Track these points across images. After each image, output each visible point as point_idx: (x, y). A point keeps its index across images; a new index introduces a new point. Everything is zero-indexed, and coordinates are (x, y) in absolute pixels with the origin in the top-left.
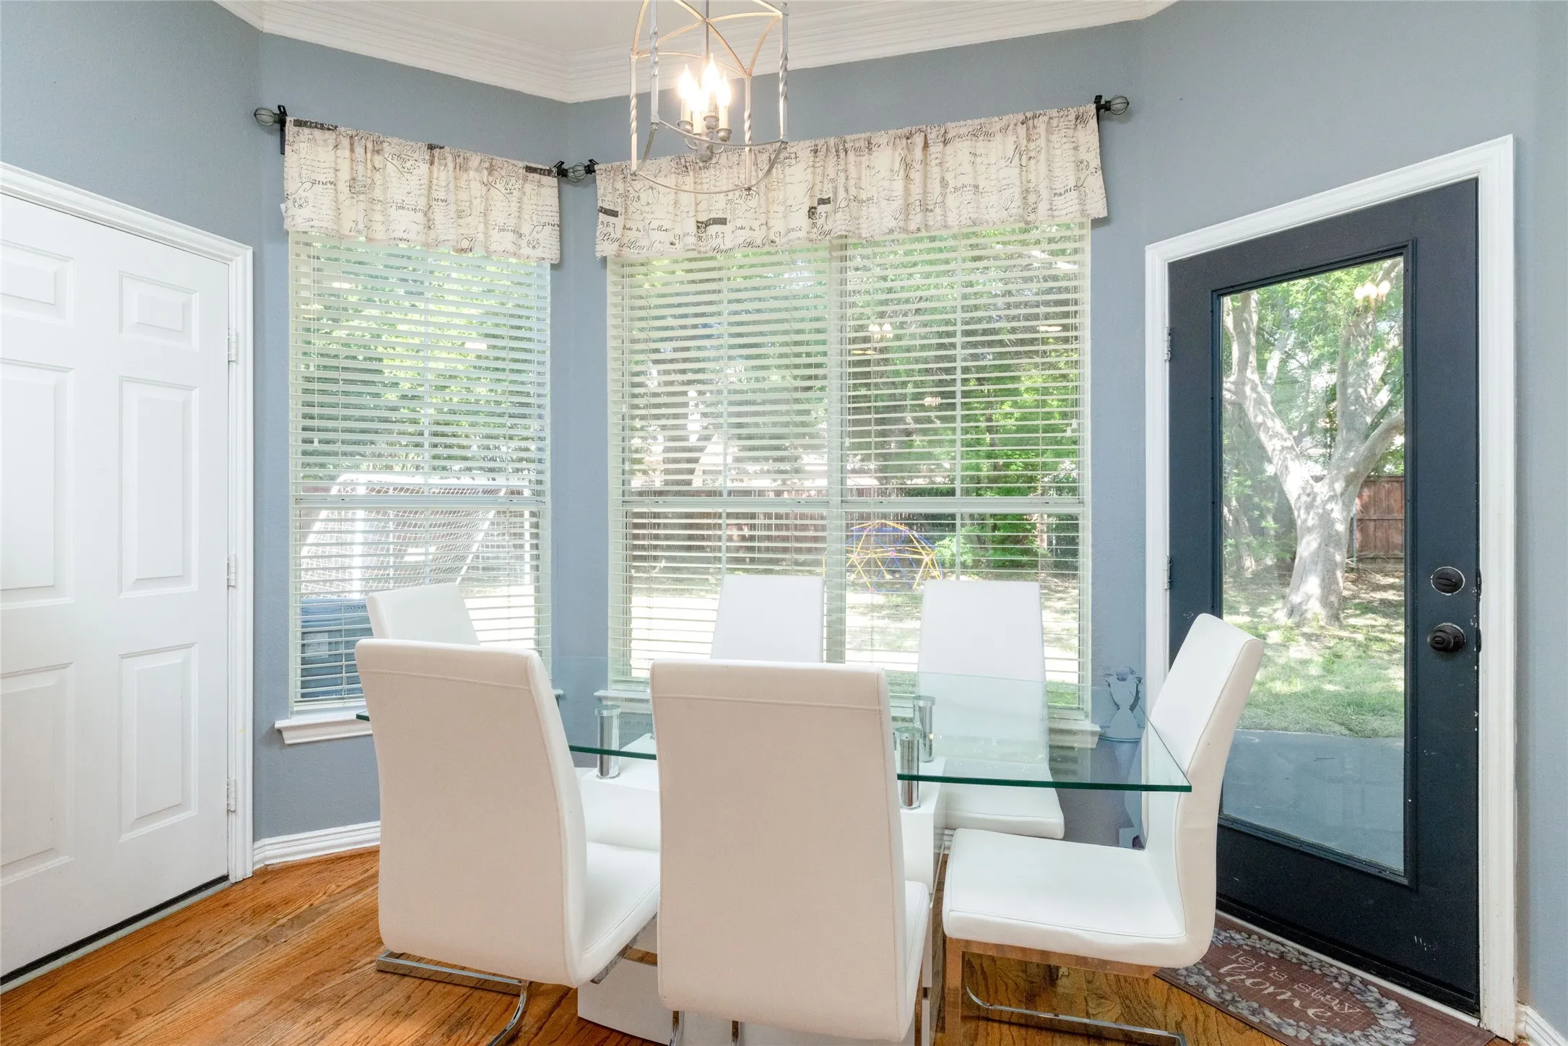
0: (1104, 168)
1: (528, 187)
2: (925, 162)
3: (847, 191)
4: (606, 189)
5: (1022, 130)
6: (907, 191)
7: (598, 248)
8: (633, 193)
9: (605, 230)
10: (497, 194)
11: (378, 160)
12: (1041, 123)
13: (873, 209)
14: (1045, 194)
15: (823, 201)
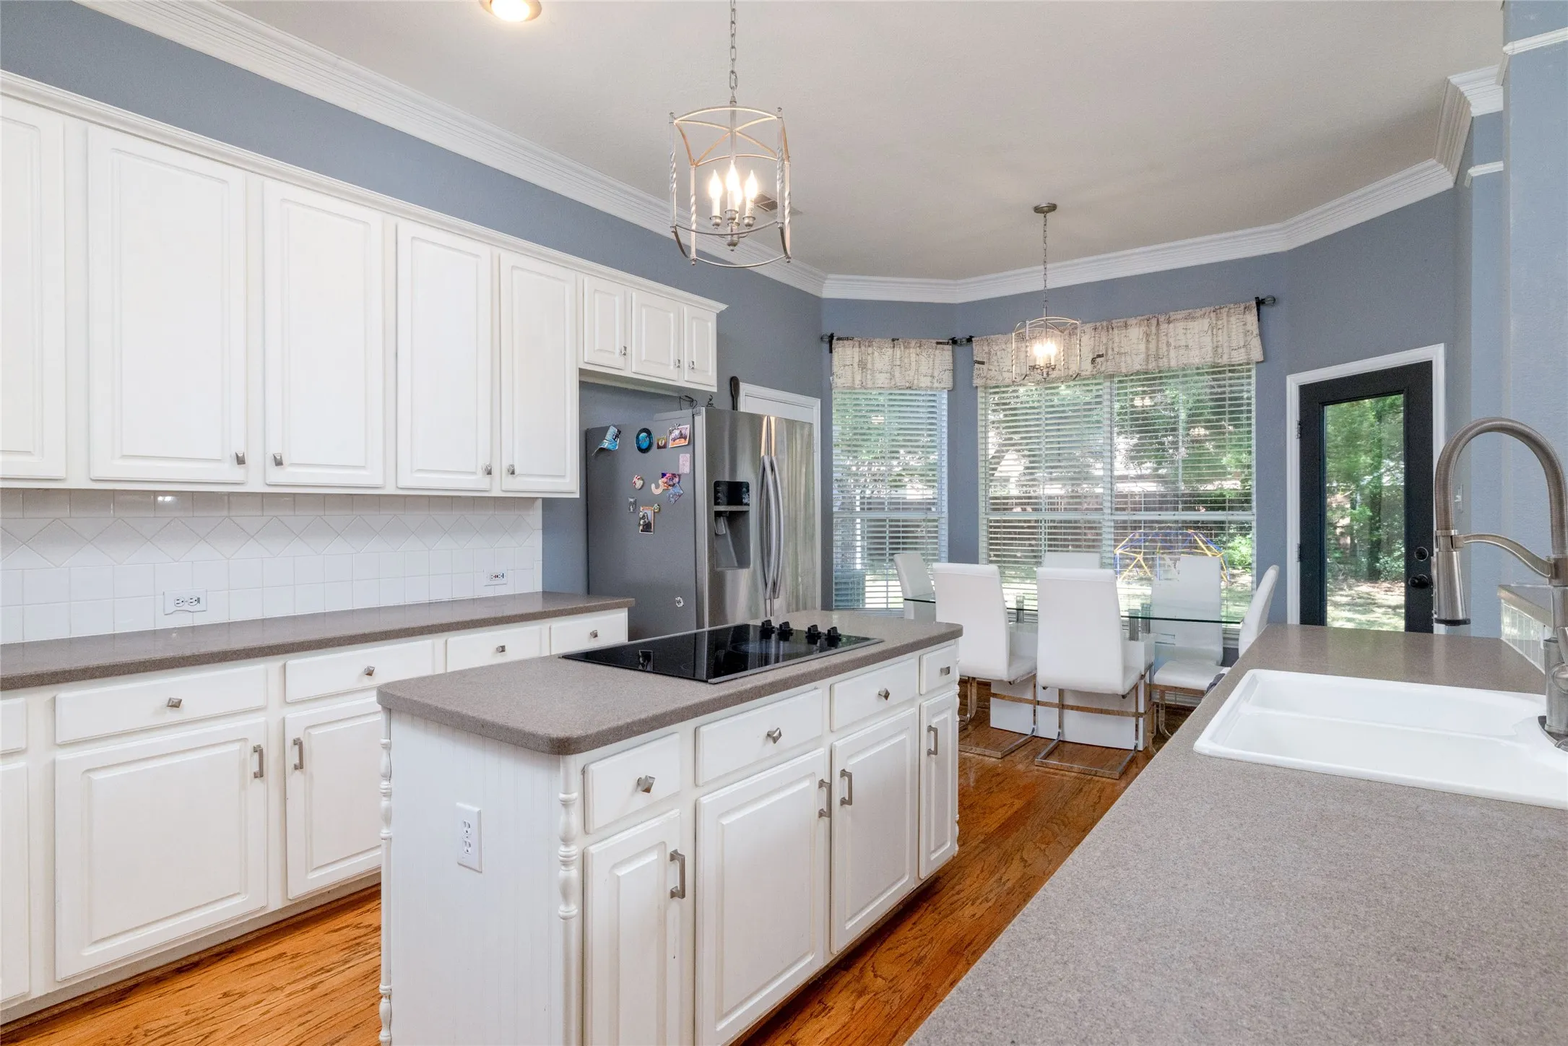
0: (1262, 335)
1: (937, 351)
2: (1157, 334)
3: (1113, 349)
4: (979, 350)
5: (1213, 315)
6: (1147, 349)
7: (975, 382)
8: (993, 352)
9: (978, 372)
10: (923, 359)
11: (870, 350)
12: (1225, 311)
13: (1128, 359)
14: (1226, 350)
15: (1099, 356)
